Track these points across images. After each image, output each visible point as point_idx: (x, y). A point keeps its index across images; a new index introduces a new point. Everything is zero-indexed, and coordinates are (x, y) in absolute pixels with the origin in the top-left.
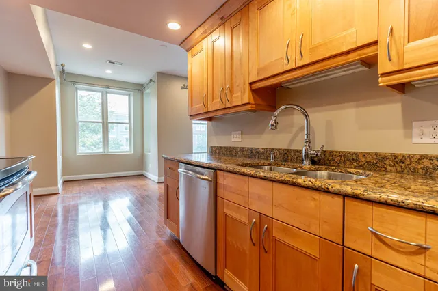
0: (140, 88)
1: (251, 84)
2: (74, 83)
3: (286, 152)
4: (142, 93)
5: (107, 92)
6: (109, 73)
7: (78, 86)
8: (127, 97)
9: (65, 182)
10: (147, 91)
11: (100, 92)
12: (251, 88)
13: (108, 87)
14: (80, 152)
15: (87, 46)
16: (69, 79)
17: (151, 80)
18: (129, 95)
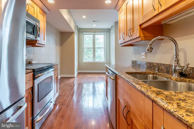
0: (108, 31)
1: (140, 25)
2: (82, 32)
3: (168, 66)
4: (110, 33)
5: (95, 34)
6: (94, 26)
7: (84, 33)
8: (103, 35)
9: (79, 73)
10: (112, 32)
11: (92, 35)
12: (141, 27)
13: (95, 32)
14: (85, 61)
15: (84, 17)
16: (81, 31)
17: (112, 26)
18: (104, 35)
